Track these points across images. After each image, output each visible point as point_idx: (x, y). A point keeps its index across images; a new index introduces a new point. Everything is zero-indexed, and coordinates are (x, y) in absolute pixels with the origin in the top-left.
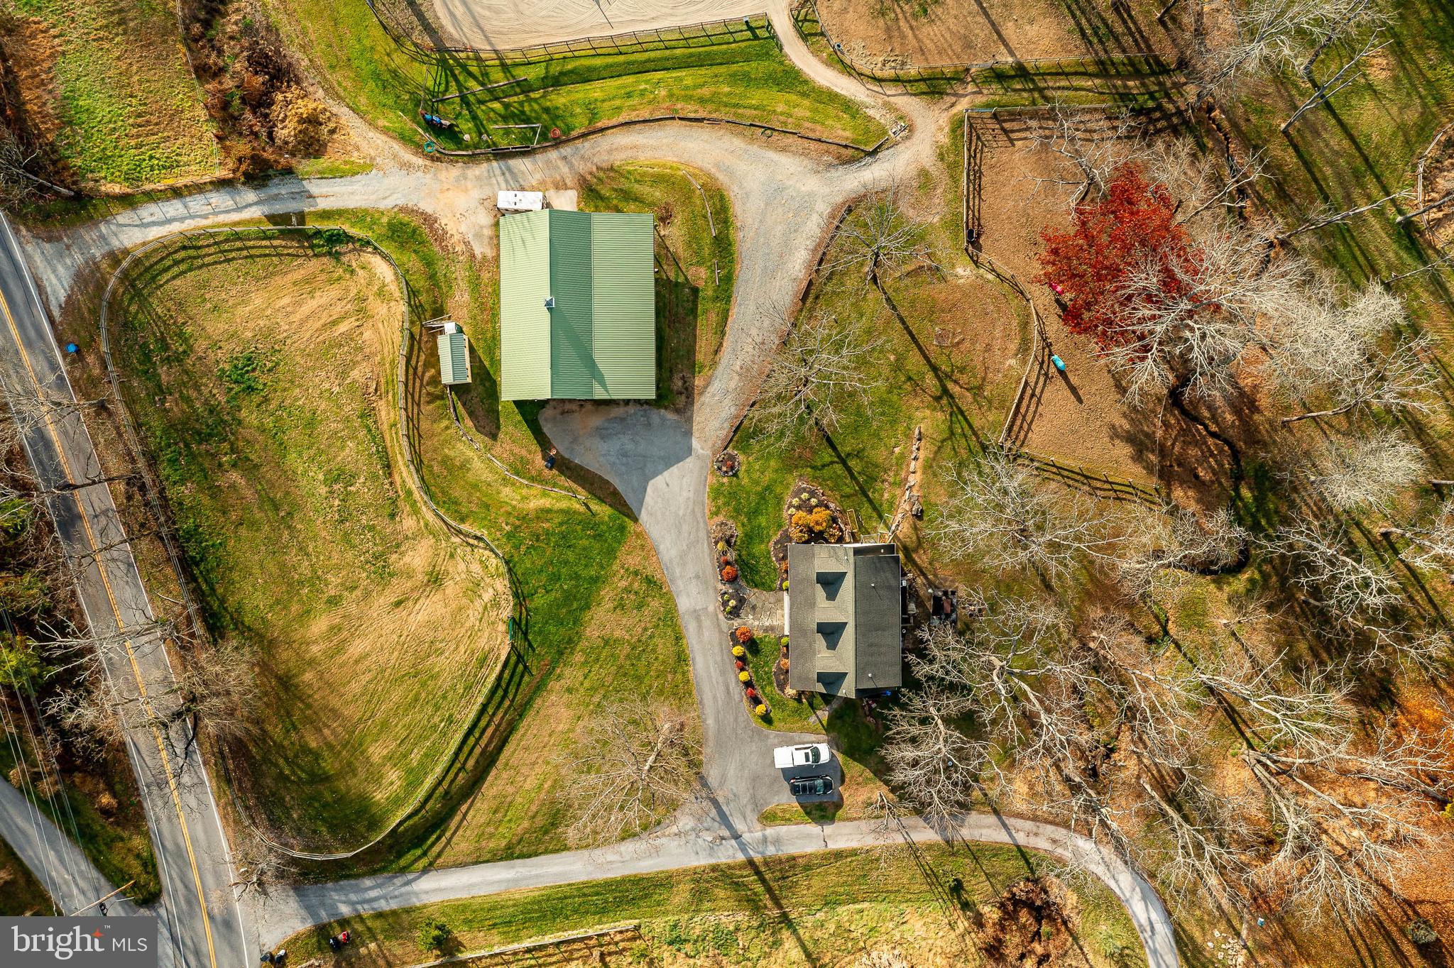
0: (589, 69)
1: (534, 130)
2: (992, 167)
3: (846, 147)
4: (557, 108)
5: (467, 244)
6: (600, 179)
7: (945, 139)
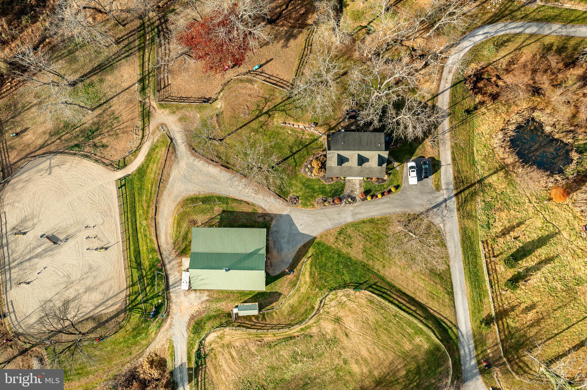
0: (135, 251)
1: (158, 274)
2: (178, 93)
3: (168, 150)
4: (150, 264)
5: (202, 303)
6: (178, 248)
7: (167, 111)
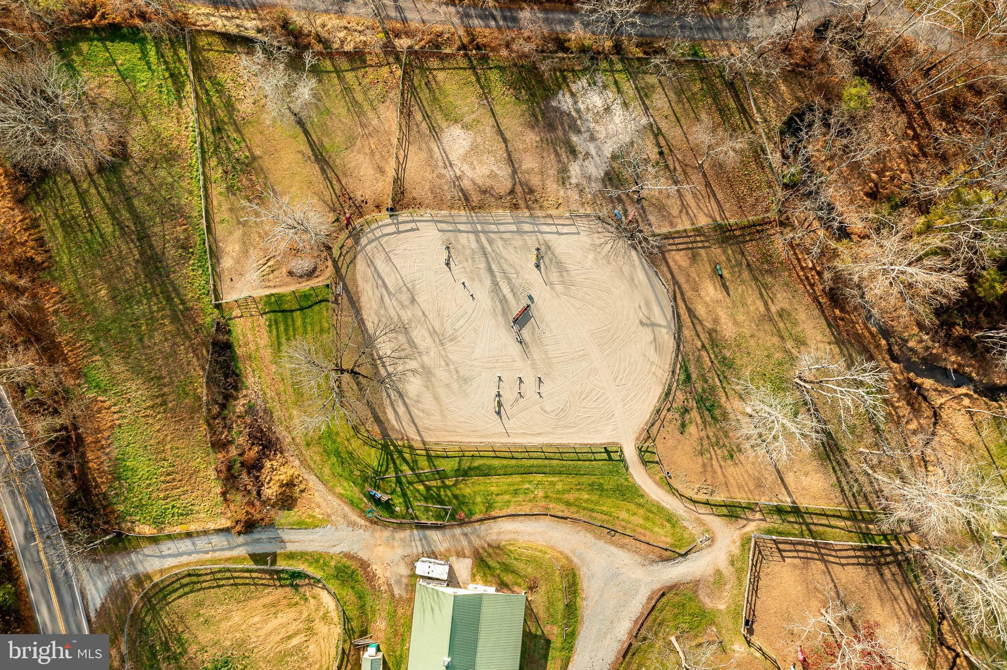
0: (490, 467)
1: (446, 511)
2: (767, 574)
3: (666, 550)
4: (464, 496)
5: (389, 585)
6: (490, 555)
7: (736, 550)
